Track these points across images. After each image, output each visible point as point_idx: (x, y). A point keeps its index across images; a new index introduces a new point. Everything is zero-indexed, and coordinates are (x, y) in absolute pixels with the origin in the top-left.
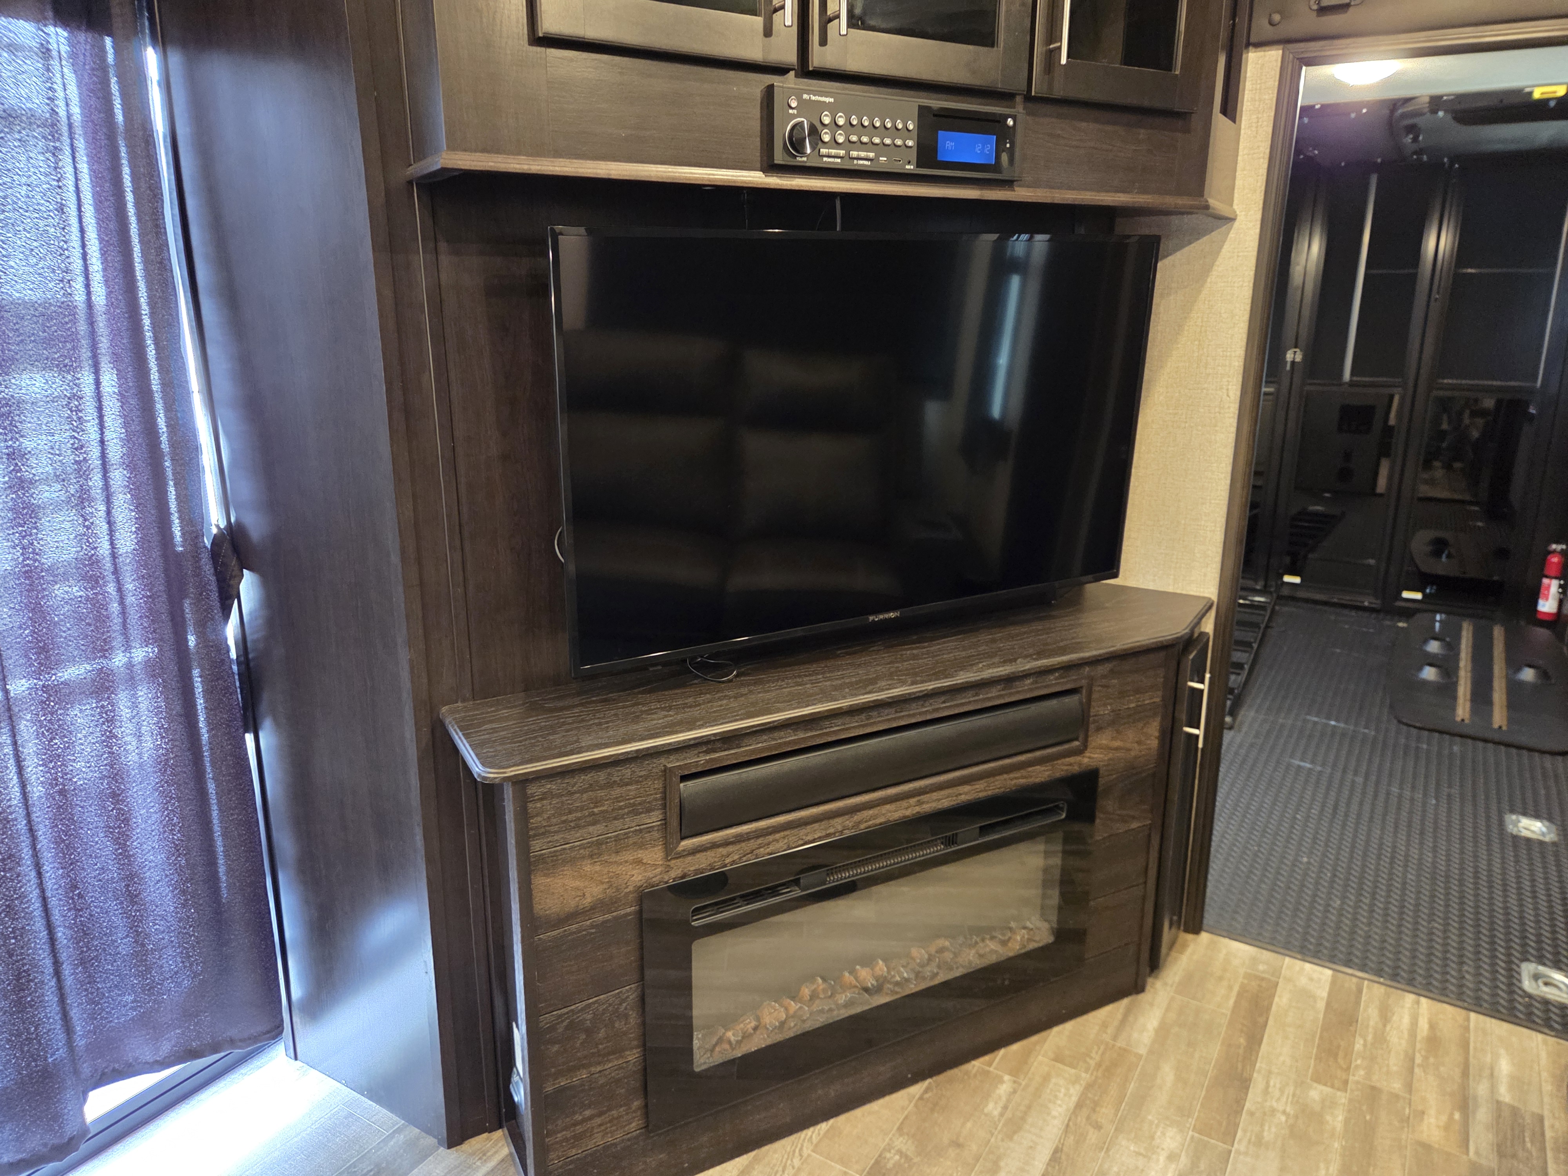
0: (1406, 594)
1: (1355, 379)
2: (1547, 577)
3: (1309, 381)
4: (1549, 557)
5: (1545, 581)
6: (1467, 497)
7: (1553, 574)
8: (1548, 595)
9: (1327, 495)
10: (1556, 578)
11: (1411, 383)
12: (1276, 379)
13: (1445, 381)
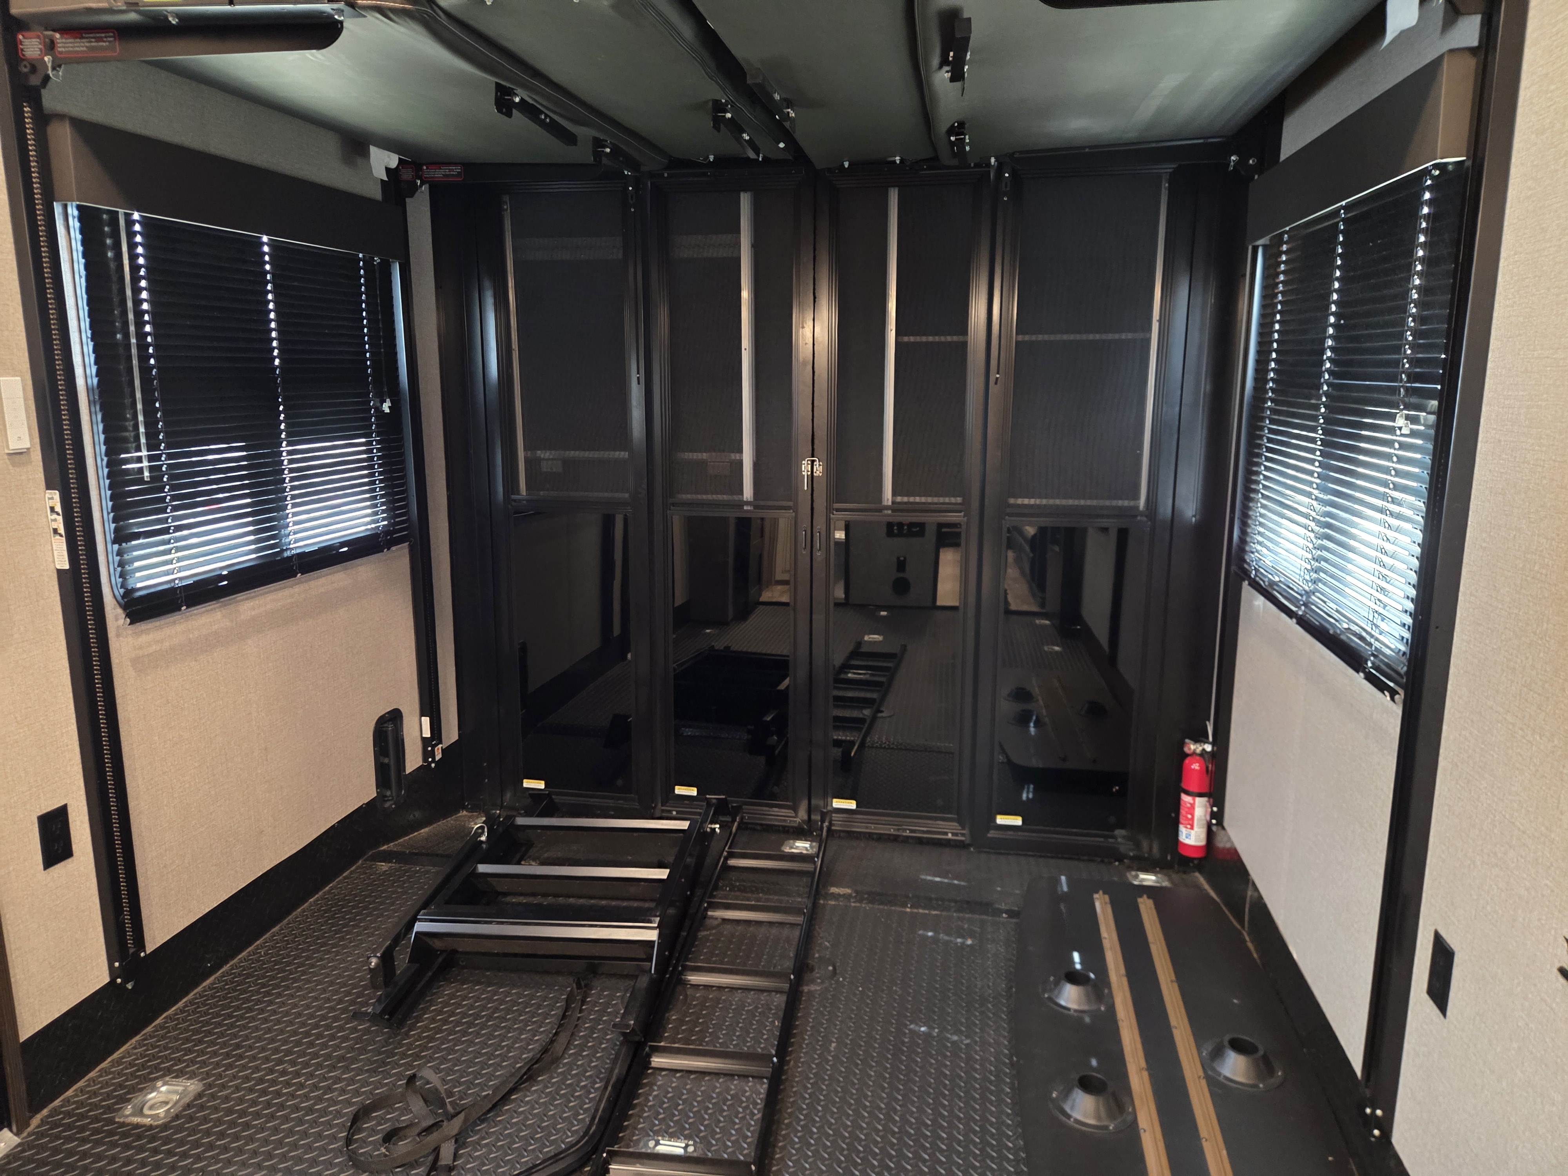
0: (1001, 820)
1: (899, 499)
2: (1187, 793)
3: (836, 506)
4: (1187, 761)
5: (1186, 799)
6: (1034, 609)
7: (1194, 788)
8: (1193, 819)
9: (883, 613)
10: (1200, 795)
11: (975, 505)
12: (791, 504)
13: (1020, 501)
